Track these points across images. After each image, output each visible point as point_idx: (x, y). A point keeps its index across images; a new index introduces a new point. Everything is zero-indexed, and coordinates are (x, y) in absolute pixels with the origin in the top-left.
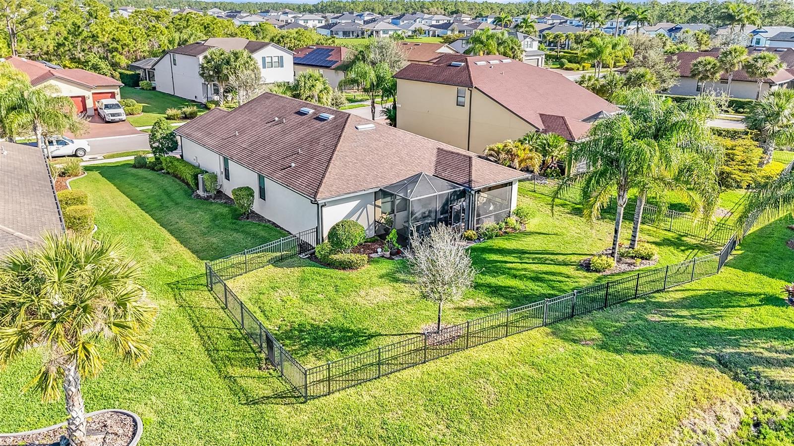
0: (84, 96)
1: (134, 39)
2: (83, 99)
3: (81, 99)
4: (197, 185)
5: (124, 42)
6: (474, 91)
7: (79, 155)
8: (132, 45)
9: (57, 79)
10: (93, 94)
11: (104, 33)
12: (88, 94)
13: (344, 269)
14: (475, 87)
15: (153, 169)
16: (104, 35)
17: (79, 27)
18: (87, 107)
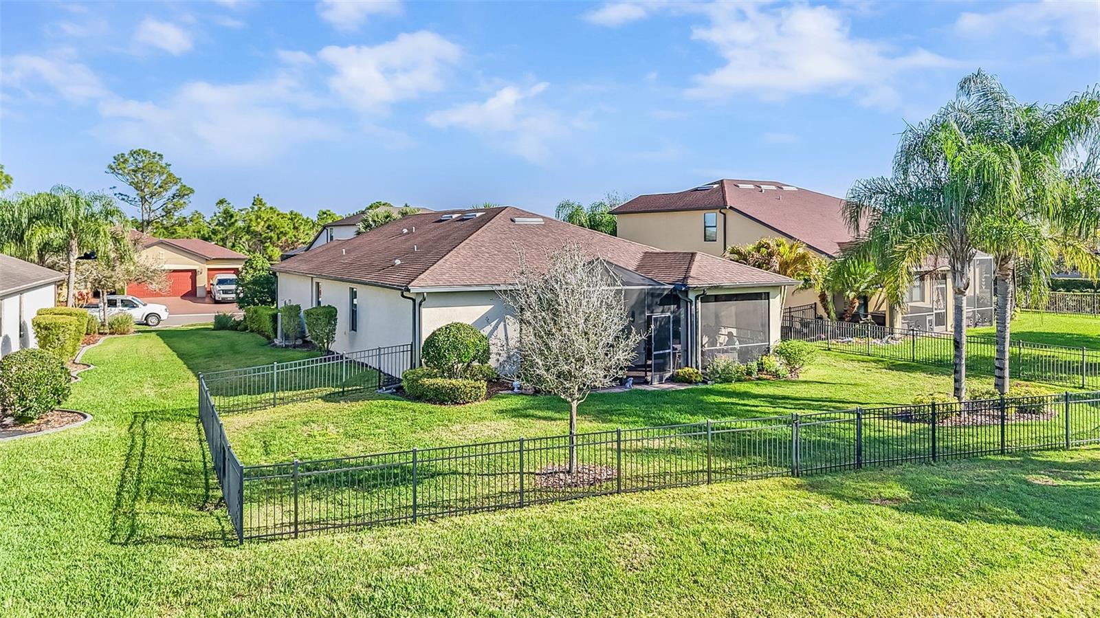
0: (195, 270)
1: (295, 228)
2: (194, 273)
3: (190, 274)
4: (275, 330)
5: (282, 229)
6: (730, 215)
7: (151, 324)
8: (290, 233)
9: (164, 246)
10: (209, 269)
11: (259, 220)
12: (202, 268)
13: (442, 402)
14: (731, 208)
15: (236, 330)
16: (259, 223)
17: (232, 216)
18: (198, 285)
